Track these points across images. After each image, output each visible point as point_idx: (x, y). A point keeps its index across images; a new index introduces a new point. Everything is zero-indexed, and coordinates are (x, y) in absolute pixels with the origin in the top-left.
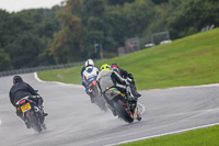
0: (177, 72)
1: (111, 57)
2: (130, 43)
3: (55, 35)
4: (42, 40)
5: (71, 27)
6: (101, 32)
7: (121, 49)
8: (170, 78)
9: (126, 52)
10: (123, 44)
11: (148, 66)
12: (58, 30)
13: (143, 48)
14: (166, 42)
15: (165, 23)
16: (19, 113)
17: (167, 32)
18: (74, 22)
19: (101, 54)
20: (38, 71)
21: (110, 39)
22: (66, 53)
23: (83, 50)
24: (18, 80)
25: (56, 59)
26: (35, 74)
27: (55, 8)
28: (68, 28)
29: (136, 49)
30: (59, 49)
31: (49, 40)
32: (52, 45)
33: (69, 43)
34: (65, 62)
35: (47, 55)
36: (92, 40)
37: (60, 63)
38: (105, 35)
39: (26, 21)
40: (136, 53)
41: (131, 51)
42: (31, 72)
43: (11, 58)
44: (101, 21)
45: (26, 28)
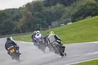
0: (74, 37)
1: (45, 30)
2: (53, 24)
3: (20, 20)
4: (15, 23)
5: (27, 17)
6: (41, 19)
7: (49, 27)
9: (52, 28)
10: (50, 24)
11: (62, 34)
12: (21, 18)
13: (59, 26)
14: (70, 23)
15: (69, 15)
16: (9, 53)
17: (70, 19)
18: (29, 15)
19: (41, 29)
20: (12, 36)
21: (44, 22)
22: (25, 28)
23: (32, 27)
24: (9, 39)
25: (21, 31)
27: (20, 8)
28: (26, 17)
29: (56, 26)
30: (22, 26)
31: (18, 23)
32: (19, 24)
33: (26, 24)
34: (25, 32)
35: (17, 30)
36: (37, 22)
37: (22, 33)
38: (43, 20)
39: (7, 14)
40: (56, 28)
41: (54, 27)
44: (41, 14)
45: (7, 17)
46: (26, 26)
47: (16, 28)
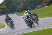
0: (49, 14)
1: (33, 10)
2: (38, 7)
3: (20, 5)
4: (17, 6)
5: (24, 3)
7: (36, 8)
8: (47, 15)
9: (37, 9)
10: (36, 7)
11: (42, 12)
13: (41, 8)
14: (46, 6)
15: (46, 2)
17: (46, 4)
18: (24, 2)
19: (31, 9)
21: (33, 6)
22: (22, 9)
23: (26, 8)
24: (7, 16)
25: (20, 10)
26: (15, 14)
28: (23, 3)
29: (39, 8)
30: (21, 8)
32: (19, 7)
33: (23, 7)
34: (22, 11)
35: (18, 10)
36: (29, 6)
38: (32, 5)
39: (13, 1)
40: (39, 9)
42: (14, 13)
43: (10, 10)
44: (31, 1)
45: (13, 3)
46: (23, 8)
47: (18, 9)
